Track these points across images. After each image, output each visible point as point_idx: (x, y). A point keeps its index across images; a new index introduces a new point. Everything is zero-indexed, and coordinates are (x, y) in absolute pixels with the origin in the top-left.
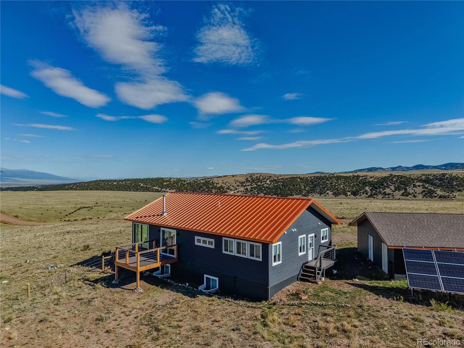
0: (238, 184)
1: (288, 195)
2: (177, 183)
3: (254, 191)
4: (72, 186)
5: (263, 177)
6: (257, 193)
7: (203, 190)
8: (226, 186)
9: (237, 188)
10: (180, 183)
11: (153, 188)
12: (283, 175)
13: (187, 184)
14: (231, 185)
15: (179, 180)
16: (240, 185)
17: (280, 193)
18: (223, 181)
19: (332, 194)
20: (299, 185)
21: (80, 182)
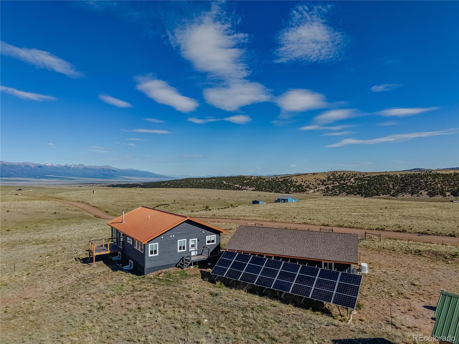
0: (319, 182)
1: (373, 195)
2: (256, 181)
3: (336, 190)
4: (167, 183)
5: (346, 175)
6: (338, 192)
7: (281, 188)
8: (305, 184)
9: (318, 186)
10: (259, 181)
11: (234, 185)
12: (370, 173)
13: (266, 182)
14: (310, 184)
15: (259, 178)
16: (321, 183)
17: (364, 193)
18: (302, 179)
19: (427, 194)
20: (387, 184)
21: (173, 180)
